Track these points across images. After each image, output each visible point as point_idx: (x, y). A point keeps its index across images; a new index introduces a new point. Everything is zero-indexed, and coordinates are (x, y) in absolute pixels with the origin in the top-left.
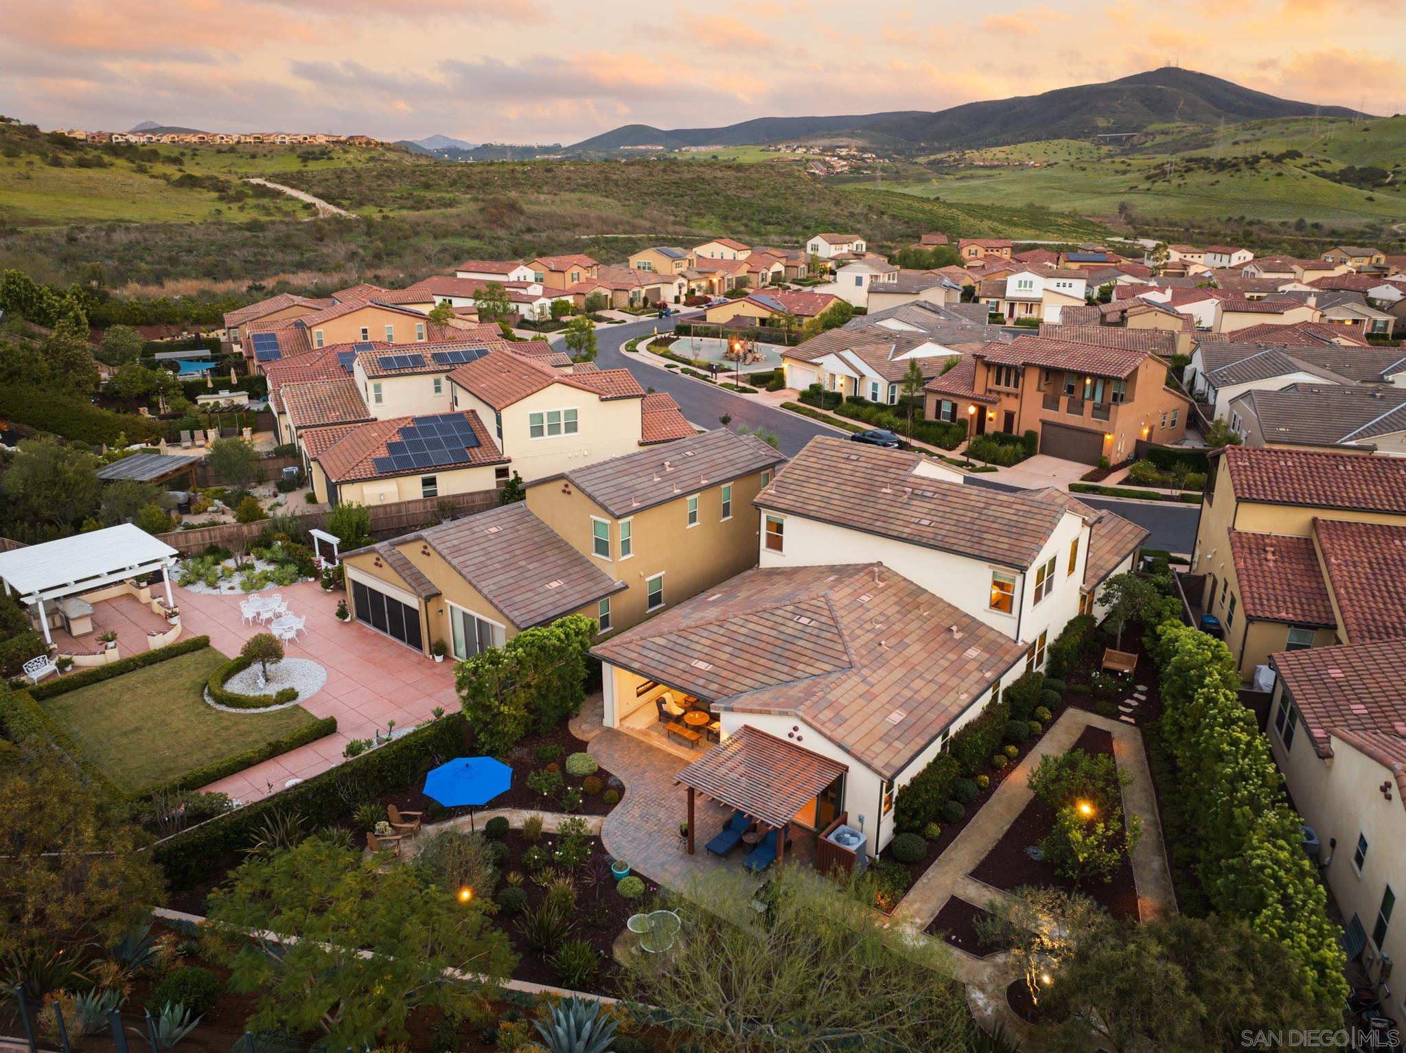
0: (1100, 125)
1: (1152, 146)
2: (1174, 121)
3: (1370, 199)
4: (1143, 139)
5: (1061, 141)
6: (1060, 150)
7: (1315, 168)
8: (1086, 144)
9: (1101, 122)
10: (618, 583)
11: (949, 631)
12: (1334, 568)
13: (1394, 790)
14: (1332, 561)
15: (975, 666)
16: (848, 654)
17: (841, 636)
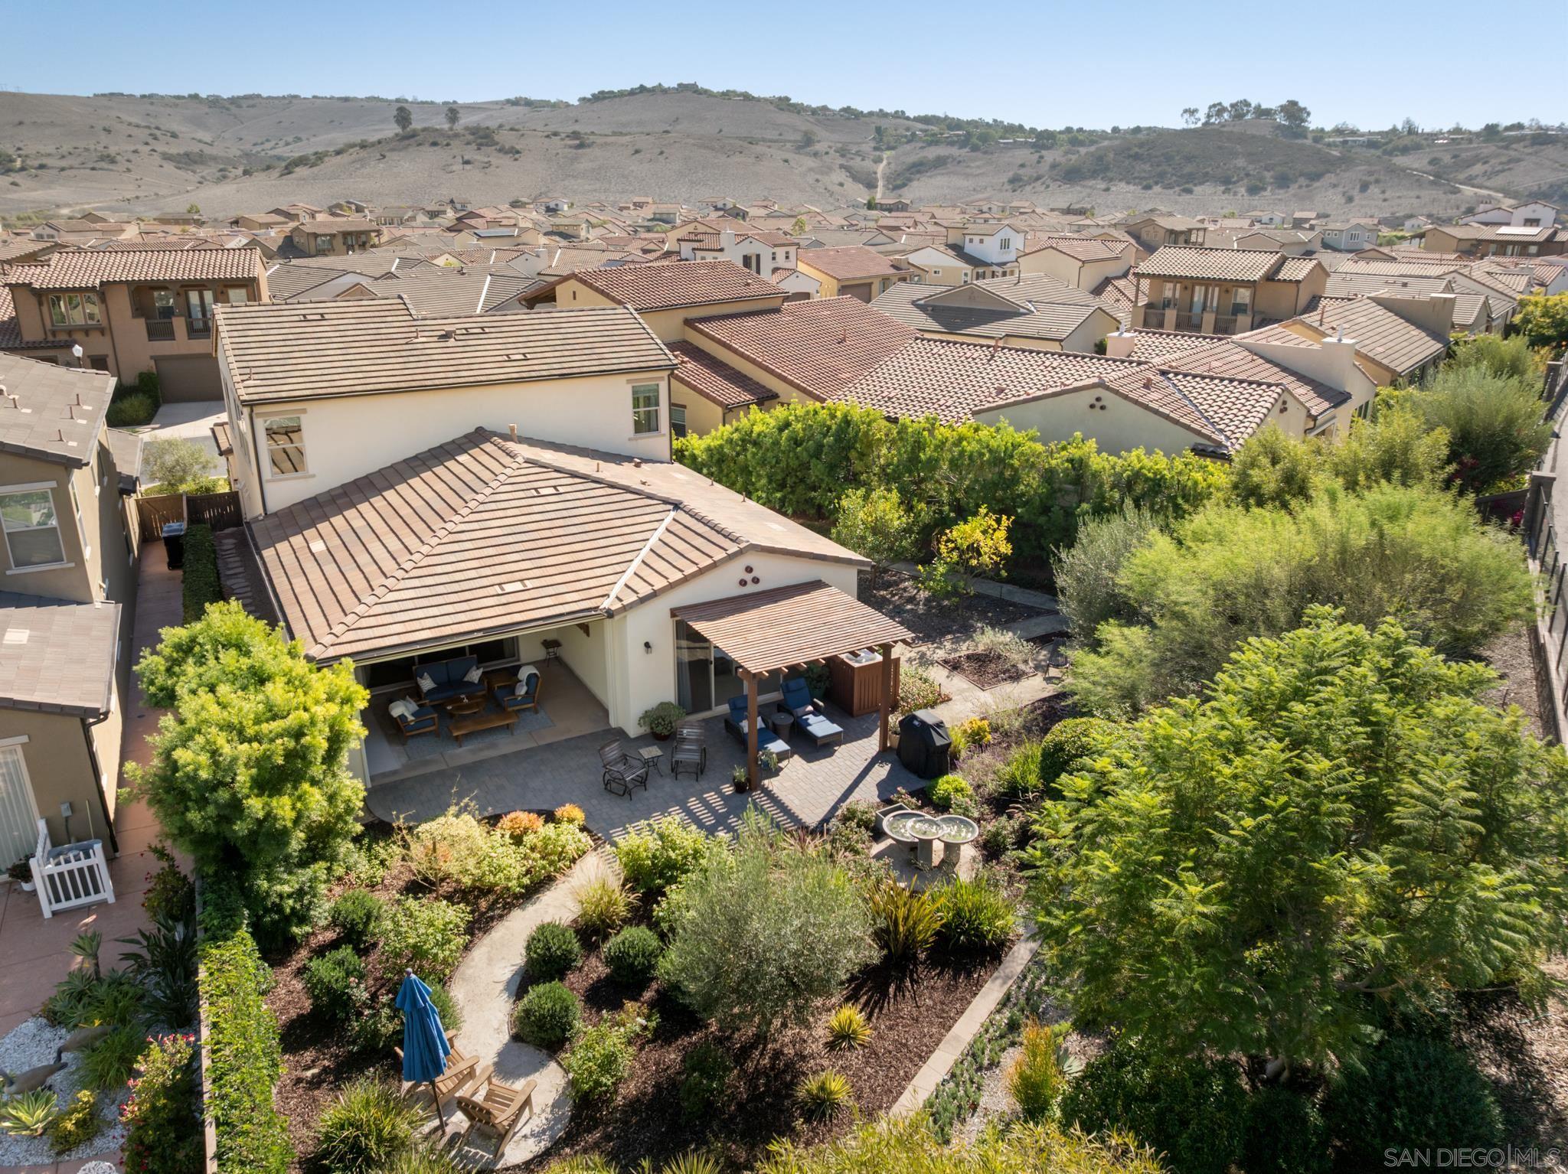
3: (14, 185)
10: (98, 604)
11: (637, 466)
12: (742, 350)
13: (1108, 399)
14: (734, 345)
15: (703, 483)
16: (650, 497)
17: (612, 486)
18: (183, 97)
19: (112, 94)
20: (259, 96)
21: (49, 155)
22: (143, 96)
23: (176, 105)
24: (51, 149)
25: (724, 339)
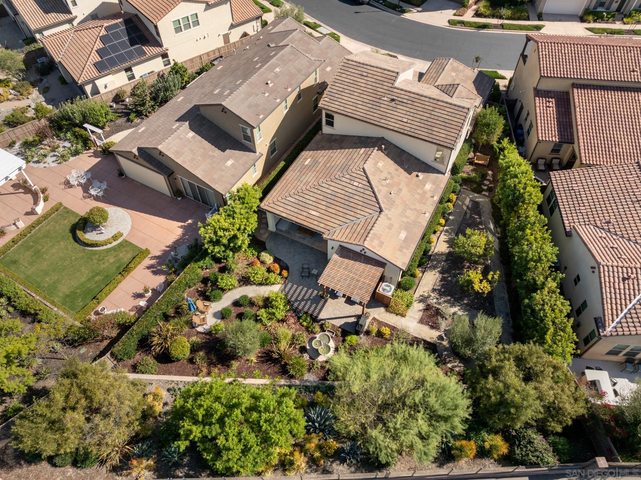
10: (258, 153)
11: (417, 176)
12: (578, 114)
13: (596, 271)
14: (578, 109)
15: (430, 194)
16: (378, 203)
17: (374, 192)
25: (577, 104)
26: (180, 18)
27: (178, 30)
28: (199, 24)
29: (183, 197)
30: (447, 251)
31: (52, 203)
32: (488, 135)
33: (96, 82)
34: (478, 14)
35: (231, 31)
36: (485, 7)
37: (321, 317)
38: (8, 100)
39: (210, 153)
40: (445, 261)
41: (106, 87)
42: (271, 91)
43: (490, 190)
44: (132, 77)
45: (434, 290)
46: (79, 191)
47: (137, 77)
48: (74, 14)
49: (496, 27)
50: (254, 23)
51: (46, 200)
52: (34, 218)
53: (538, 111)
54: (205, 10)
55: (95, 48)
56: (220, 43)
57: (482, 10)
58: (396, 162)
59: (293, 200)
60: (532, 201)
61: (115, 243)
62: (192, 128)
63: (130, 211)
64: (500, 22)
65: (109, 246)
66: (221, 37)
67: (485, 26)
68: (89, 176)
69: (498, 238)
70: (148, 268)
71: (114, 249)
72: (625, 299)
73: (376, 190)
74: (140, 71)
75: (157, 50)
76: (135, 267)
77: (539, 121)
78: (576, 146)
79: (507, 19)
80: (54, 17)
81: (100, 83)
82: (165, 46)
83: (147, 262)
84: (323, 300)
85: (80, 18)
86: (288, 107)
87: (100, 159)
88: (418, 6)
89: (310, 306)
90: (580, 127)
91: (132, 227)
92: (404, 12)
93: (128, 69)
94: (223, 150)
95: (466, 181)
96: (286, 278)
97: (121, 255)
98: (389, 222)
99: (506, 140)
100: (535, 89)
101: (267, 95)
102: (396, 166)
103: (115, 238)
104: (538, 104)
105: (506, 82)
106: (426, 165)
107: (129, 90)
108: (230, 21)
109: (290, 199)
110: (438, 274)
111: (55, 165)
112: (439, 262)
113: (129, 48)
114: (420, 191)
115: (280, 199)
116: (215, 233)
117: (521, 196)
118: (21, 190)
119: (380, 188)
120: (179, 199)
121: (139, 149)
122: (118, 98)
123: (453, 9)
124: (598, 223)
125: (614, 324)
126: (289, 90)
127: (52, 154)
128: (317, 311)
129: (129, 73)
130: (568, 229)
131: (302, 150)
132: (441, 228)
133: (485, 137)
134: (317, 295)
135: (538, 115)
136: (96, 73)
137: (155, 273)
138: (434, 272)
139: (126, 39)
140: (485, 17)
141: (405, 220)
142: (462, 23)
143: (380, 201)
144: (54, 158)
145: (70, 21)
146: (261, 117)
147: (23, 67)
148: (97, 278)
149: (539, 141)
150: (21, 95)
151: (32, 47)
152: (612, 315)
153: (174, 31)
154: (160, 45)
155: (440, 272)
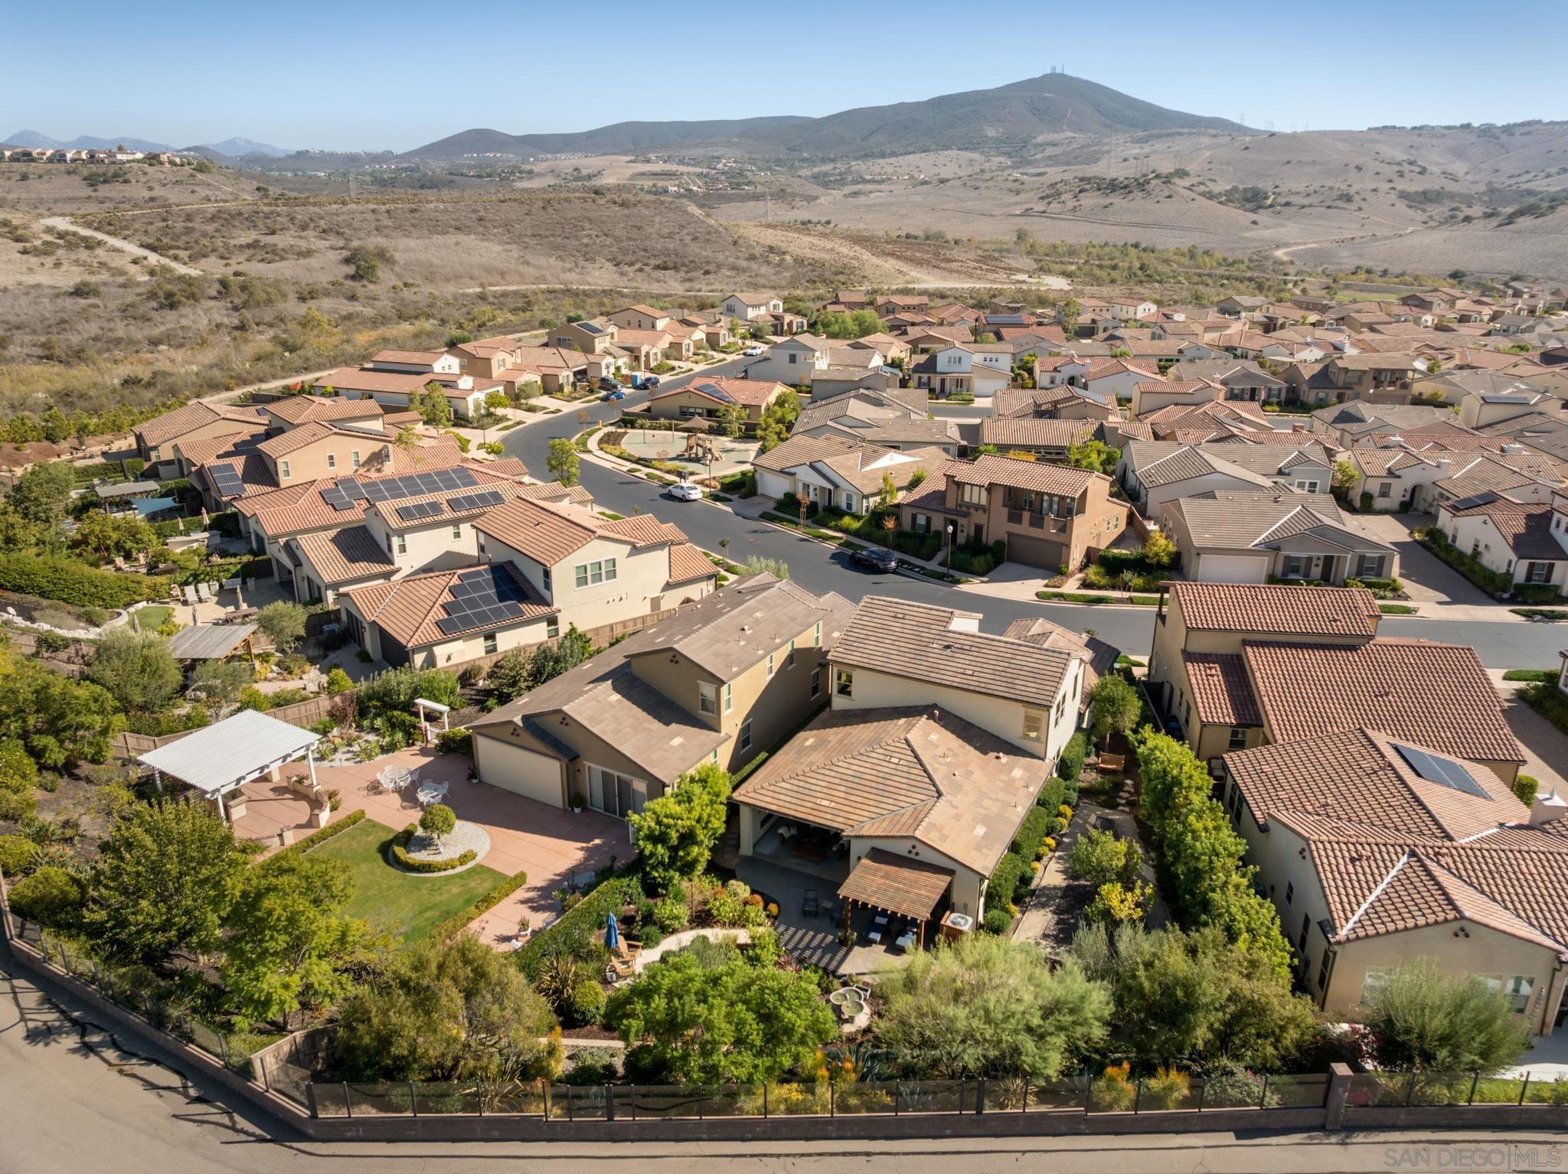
0: (990, 134)
1: (1043, 159)
2: (1063, 131)
3: (1254, 223)
4: (1033, 152)
5: (950, 152)
6: (950, 163)
7: (1202, 188)
8: (976, 156)
9: (991, 132)
10: (723, 734)
11: (998, 758)
12: (1259, 680)
13: (1307, 854)
14: (1258, 674)
15: (1021, 783)
16: (934, 785)
17: (925, 771)
18: (1455, 127)
19: (1385, 128)
20: (1539, 122)
21: (1298, 193)
22: (1415, 128)
23: (1444, 136)
24: (1301, 187)
25: (1255, 667)
26: (587, 562)
27: (582, 581)
28: (615, 576)
29: (584, 809)
30: (1064, 884)
31: (341, 815)
32: (1114, 715)
33: (435, 649)
34: (1085, 584)
35: (666, 593)
36: (1096, 574)
37: (841, 971)
38: (266, 679)
39: (646, 725)
40: (1062, 897)
41: (449, 658)
42: (749, 640)
43: (1131, 804)
44: (493, 650)
45: (1045, 936)
46: (396, 800)
47: (500, 649)
48: (397, 565)
49: (1120, 601)
50: (703, 585)
51: (334, 809)
52: (309, 832)
53: (1193, 681)
54: (630, 555)
55: (440, 602)
56: (645, 609)
57: (1093, 578)
58: (958, 736)
59: (789, 786)
60: (1193, 784)
61: (460, 869)
62: (616, 688)
63: (487, 827)
64: (1126, 595)
65: (450, 872)
66: (648, 602)
67: (1100, 600)
68: (416, 777)
69: (1154, 867)
70: (523, 902)
71: (460, 876)
72: (1361, 889)
73: (929, 767)
74: (508, 641)
75: (543, 610)
76: (500, 900)
77: (1197, 695)
78: (1266, 729)
79: (1135, 590)
80: (362, 568)
81: (440, 651)
82: (556, 606)
83: (521, 894)
84: (844, 949)
85: (406, 571)
86: (775, 670)
87: (431, 759)
88: (982, 575)
89: (822, 957)
90: (1266, 699)
91: (492, 848)
92: (958, 582)
93: (490, 637)
94: (667, 724)
95: (1085, 793)
96: (775, 918)
97: (473, 884)
98: (955, 811)
99: (1148, 727)
100: (1184, 652)
101: (742, 643)
102: (960, 742)
103: (464, 859)
104: (1191, 672)
105: (1145, 670)
106: (1012, 745)
107: (487, 666)
108: (665, 577)
109: (783, 784)
110: (1050, 915)
111: (350, 764)
112: (1050, 898)
113: (494, 603)
114: (1003, 777)
115: (765, 785)
116: (659, 823)
117: (1177, 782)
118: (287, 796)
119: (936, 766)
120: (577, 810)
121: (525, 718)
122: (466, 678)
123: (1043, 578)
124: (1310, 808)
125: (1351, 924)
126: (778, 641)
127: (346, 749)
128: (834, 963)
129: (490, 643)
130: (1261, 821)
131: (798, 731)
132: (1050, 854)
133: (1110, 720)
134: (833, 941)
135: (1195, 686)
136: (437, 635)
137: (535, 909)
138: (1042, 912)
139: (492, 591)
140: (1100, 588)
141: (980, 810)
142: (1061, 596)
143: (938, 782)
144: (349, 755)
145: (387, 576)
146: (735, 669)
147: (302, 632)
148: (428, 914)
149: (1204, 725)
150: (290, 673)
151: (317, 609)
152: (1344, 910)
153: (575, 582)
154: (548, 603)
155: (1054, 913)
